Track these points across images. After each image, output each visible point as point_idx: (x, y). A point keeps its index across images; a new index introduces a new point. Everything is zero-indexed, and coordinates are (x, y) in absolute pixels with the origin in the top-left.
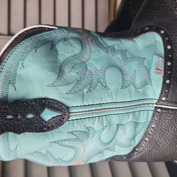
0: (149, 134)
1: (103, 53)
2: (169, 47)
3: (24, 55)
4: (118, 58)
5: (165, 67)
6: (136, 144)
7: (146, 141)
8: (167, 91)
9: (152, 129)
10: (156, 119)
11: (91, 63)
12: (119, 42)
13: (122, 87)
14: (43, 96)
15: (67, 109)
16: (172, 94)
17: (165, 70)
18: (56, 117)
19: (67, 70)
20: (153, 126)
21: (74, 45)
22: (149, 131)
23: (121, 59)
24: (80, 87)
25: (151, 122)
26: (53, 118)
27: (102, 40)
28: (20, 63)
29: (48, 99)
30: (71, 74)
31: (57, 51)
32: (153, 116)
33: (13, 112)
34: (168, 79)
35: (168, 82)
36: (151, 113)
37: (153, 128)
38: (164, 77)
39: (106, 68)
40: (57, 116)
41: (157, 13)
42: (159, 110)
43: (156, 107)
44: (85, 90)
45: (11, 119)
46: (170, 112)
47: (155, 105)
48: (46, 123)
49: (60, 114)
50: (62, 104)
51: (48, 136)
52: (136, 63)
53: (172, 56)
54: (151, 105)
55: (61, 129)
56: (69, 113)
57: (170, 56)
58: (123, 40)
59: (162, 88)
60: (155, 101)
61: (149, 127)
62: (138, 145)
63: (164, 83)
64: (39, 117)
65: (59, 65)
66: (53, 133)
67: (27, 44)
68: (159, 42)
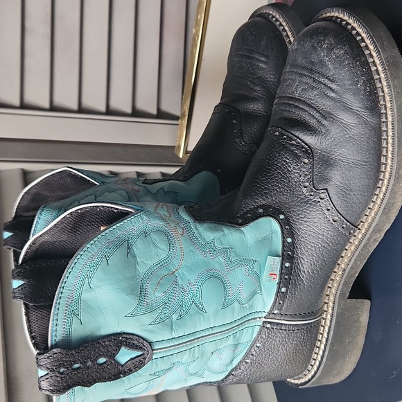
0: (253, 355)
1: (199, 256)
2: (289, 240)
3: (92, 270)
4: (220, 263)
5: (282, 269)
6: (234, 366)
7: (247, 363)
8: (281, 302)
9: (256, 348)
10: (264, 336)
11: (183, 273)
12: (222, 234)
13: (224, 307)
14: (119, 331)
15: (150, 345)
16: (287, 306)
17: (281, 274)
18: (135, 358)
19: (150, 288)
20: (258, 345)
21: (159, 245)
22: (252, 350)
23: (224, 264)
24: (167, 312)
25: (256, 341)
26: (132, 359)
27: (197, 229)
28: (86, 281)
29: (125, 333)
30: (156, 295)
31: (135, 257)
32: (260, 333)
33: (82, 358)
34: (284, 287)
35: (284, 290)
36: (257, 329)
37: (258, 347)
38: (279, 284)
39: (204, 281)
40: (138, 356)
41: (276, 186)
42: (268, 326)
43: (264, 322)
44: (175, 317)
45: (79, 368)
46: (283, 328)
47: (264, 320)
48: (122, 366)
49: (140, 353)
50: (144, 339)
51: (124, 382)
52: (243, 269)
53: (293, 253)
54: (258, 319)
55: (141, 372)
56: (153, 350)
57: (290, 253)
58: (226, 230)
59: (276, 300)
60: (264, 315)
61: (252, 346)
62: (236, 368)
63: (278, 291)
64: (114, 360)
65: (139, 280)
66: (130, 378)
67: (93, 250)
68: (276, 232)
